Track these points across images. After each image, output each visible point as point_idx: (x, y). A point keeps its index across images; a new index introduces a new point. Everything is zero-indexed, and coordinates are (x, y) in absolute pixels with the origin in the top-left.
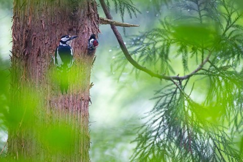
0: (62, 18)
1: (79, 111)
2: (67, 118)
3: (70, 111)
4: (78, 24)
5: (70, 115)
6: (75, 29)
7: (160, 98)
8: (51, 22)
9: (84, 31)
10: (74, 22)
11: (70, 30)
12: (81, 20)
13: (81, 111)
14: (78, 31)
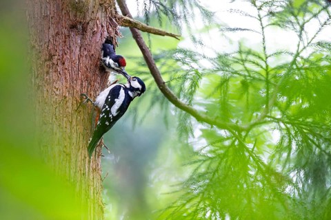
0: (58, 6)
1: (87, 162)
2: (67, 171)
3: (73, 160)
4: (84, 18)
5: (73, 165)
6: (80, 27)
7: (199, 163)
8: (41, 14)
9: (95, 29)
10: (78, 14)
11: (73, 27)
12: (90, 11)
13: (89, 162)
14: (84, 30)
